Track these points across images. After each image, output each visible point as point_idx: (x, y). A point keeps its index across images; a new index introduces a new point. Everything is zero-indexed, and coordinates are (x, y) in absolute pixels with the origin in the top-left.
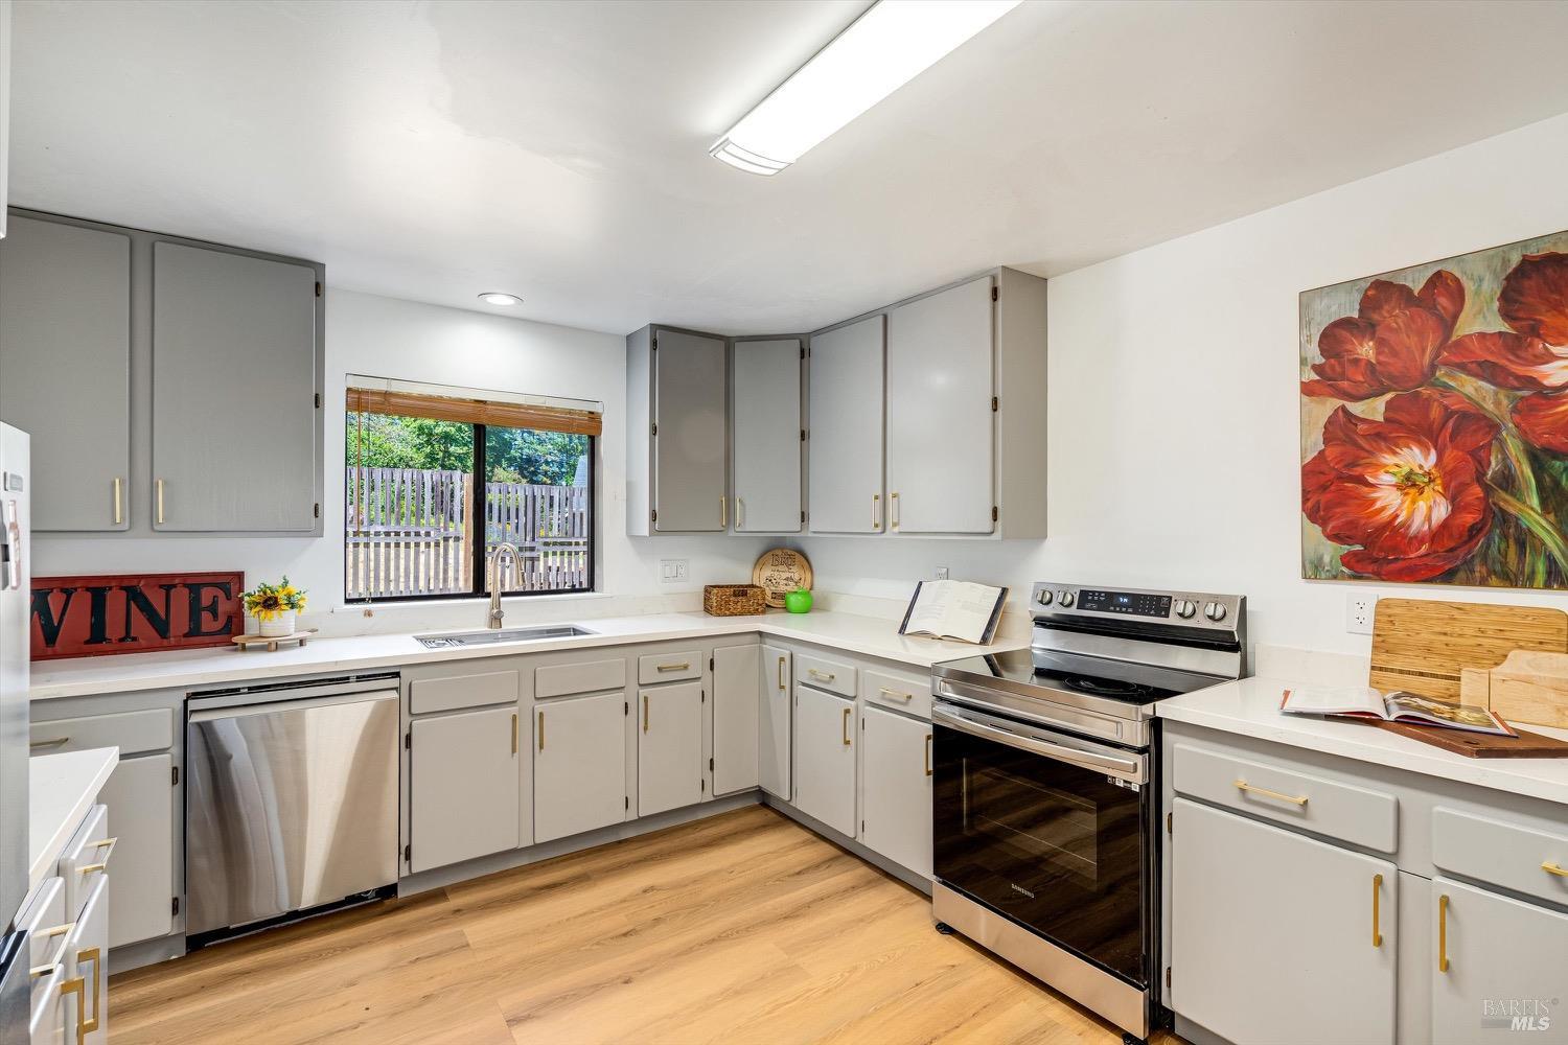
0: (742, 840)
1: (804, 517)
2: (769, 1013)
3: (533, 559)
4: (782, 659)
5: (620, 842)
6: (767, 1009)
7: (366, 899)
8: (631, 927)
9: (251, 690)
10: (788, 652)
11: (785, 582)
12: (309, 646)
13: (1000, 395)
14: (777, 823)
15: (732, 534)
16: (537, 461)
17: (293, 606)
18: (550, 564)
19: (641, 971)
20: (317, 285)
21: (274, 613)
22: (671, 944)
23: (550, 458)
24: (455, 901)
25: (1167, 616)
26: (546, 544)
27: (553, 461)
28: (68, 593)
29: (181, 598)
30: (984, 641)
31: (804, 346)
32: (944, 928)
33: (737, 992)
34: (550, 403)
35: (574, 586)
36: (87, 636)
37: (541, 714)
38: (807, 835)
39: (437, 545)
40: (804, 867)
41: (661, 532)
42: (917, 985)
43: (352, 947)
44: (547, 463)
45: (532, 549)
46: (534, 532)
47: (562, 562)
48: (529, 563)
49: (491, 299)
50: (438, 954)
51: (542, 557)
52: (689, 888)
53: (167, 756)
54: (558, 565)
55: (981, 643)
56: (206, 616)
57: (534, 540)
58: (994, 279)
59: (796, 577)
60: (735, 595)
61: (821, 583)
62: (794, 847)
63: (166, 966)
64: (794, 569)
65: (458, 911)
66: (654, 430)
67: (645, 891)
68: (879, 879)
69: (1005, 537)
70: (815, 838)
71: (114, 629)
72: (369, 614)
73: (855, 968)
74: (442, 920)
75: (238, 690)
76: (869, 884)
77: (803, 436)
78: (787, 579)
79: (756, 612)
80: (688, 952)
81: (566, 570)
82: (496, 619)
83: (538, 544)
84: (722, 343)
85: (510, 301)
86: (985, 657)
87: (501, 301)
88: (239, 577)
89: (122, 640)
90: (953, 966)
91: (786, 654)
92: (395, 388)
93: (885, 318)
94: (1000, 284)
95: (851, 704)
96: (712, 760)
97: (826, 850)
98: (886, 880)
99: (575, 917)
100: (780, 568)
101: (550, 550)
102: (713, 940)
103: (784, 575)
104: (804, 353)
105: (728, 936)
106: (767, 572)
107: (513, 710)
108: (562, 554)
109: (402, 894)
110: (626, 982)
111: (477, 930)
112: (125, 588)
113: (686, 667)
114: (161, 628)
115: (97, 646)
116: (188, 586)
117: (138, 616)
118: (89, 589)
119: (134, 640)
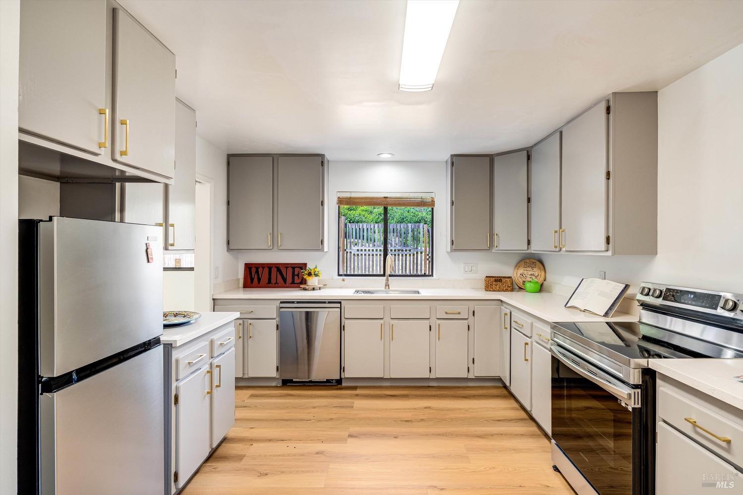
0: (482, 399)
1: (529, 243)
2: (442, 469)
4: (506, 314)
5: (429, 387)
6: (442, 468)
7: (332, 383)
8: (410, 419)
9: (298, 302)
10: (509, 311)
11: (530, 276)
12: (322, 290)
13: (611, 170)
14: (507, 396)
15: (494, 251)
17: (316, 275)
19: (403, 436)
20: (322, 162)
21: (311, 278)
22: (421, 430)
24: (358, 392)
25: (716, 309)
28: (263, 268)
29: (290, 270)
30: (606, 314)
31: (529, 154)
32: (556, 469)
33: (433, 457)
34: (412, 195)
35: (425, 273)
36: (267, 282)
37: (392, 325)
38: (516, 405)
39: (414, 255)
40: (504, 418)
41: (456, 250)
42: (521, 486)
43: (321, 397)
49: (382, 156)
50: (343, 407)
52: (444, 412)
53: (275, 321)
55: (604, 316)
56: (296, 277)
58: (608, 101)
59: (536, 275)
60: (495, 281)
61: (549, 277)
62: (505, 409)
63: (276, 387)
64: (535, 269)
65: (357, 395)
66: (452, 203)
67: (425, 408)
68: (539, 435)
69: (614, 253)
70: (519, 408)
71: (273, 281)
72: (343, 280)
73: (494, 468)
74: (351, 396)
75: (294, 302)
76: (532, 435)
77: (529, 200)
78: (531, 275)
79: (507, 290)
80: (427, 435)
82: (387, 285)
84: (489, 158)
85: (389, 156)
86: (607, 323)
87: (386, 156)
88: (305, 265)
89: (275, 284)
90: (548, 486)
91: (508, 312)
92: (353, 195)
93: (561, 133)
94: (611, 104)
95: (528, 340)
96: (473, 359)
97: (523, 414)
98: (544, 437)
99: (393, 409)
100: (528, 269)
102: (440, 435)
103: (530, 273)
104: (529, 158)
105: (446, 435)
106: (521, 271)
107: (382, 321)
109: (344, 384)
110: (395, 438)
111: (359, 403)
112: (276, 267)
113: (459, 313)
114: (285, 280)
115: (269, 285)
116: (292, 267)
117: (279, 276)
118: (268, 267)
119: (278, 284)
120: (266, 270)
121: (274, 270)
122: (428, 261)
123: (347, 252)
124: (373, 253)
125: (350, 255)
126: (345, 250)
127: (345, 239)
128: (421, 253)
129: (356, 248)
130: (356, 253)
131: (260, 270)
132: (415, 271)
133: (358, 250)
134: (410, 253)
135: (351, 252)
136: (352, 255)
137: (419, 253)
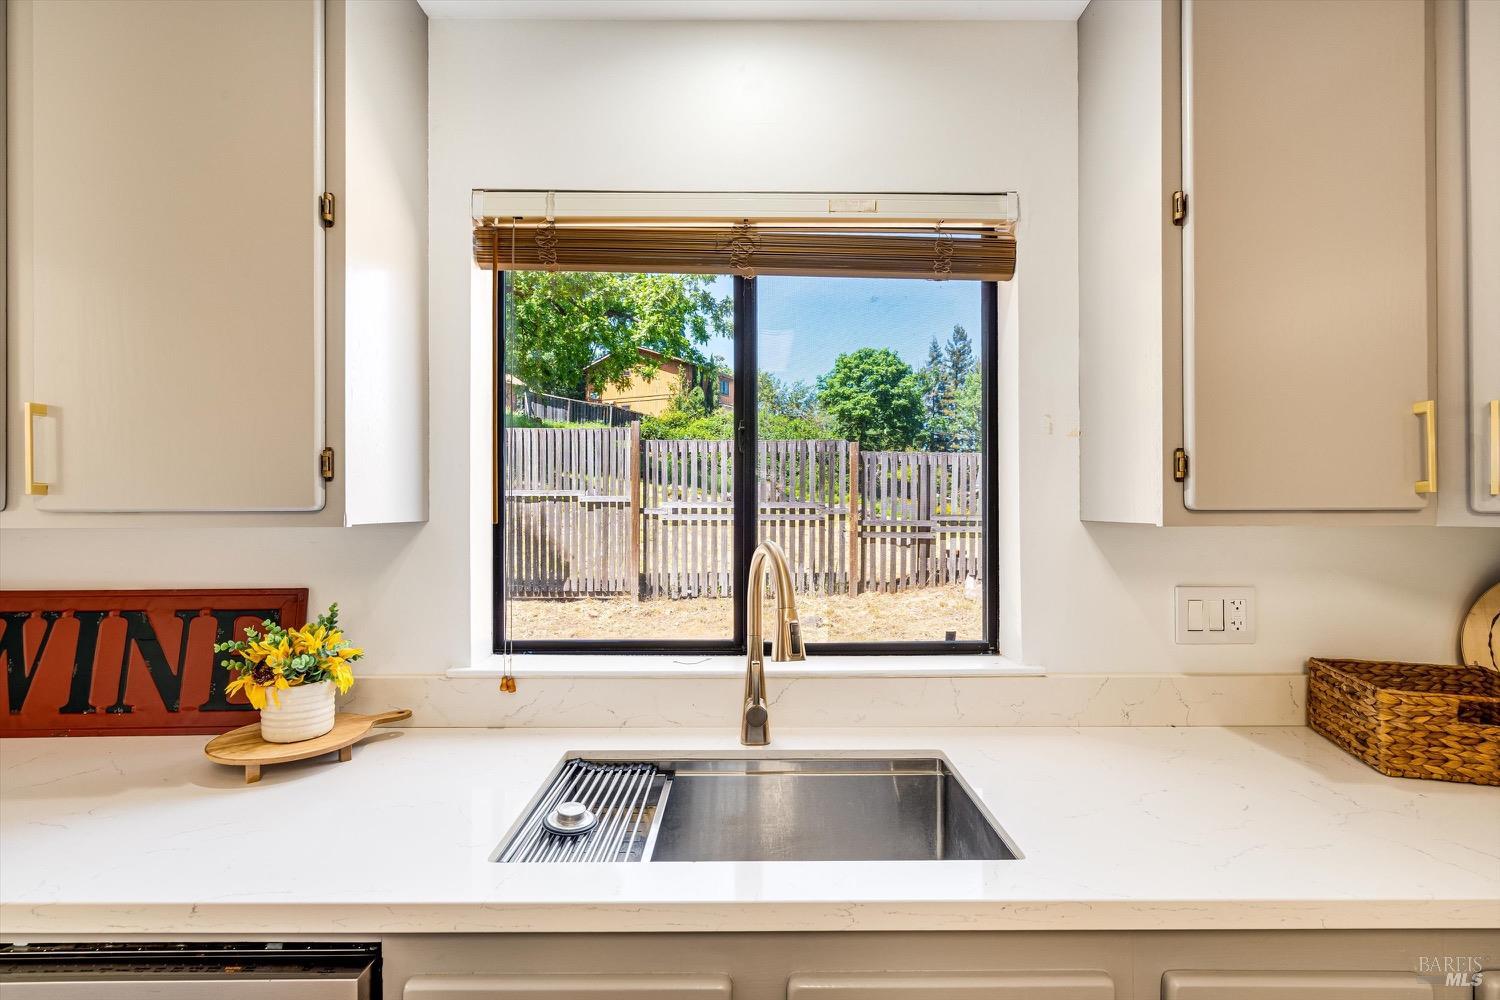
3: (929, 542)
16: (947, 440)
18: (948, 547)
23: (959, 437)
26: (943, 523)
27: (962, 440)
28: (52, 617)
36: (65, 701)
39: (822, 523)
44: (956, 441)
45: (928, 530)
46: (928, 508)
47: (963, 545)
48: (923, 546)
51: (938, 541)
54: (958, 548)
57: (928, 518)
71: (101, 693)
81: (967, 556)
83: (933, 523)
88: (295, 597)
89: (110, 710)
101: (949, 529)
108: (963, 535)
112: (123, 614)
114: (169, 687)
115: (73, 718)
116: (214, 612)
117: (139, 666)
118: (77, 614)
119: (128, 710)
120: (67, 632)
121: (111, 633)
122: (859, 539)
123: (646, 517)
124: (714, 517)
125: (655, 524)
126: (642, 511)
127: (642, 484)
128: (842, 517)
129: (672, 504)
130: (671, 518)
131: (31, 633)
132: (826, 563)
133: (675, 511)
134: (813, 517)
135: (656, 517)
136: (660, 521)
137: (837, 518)
